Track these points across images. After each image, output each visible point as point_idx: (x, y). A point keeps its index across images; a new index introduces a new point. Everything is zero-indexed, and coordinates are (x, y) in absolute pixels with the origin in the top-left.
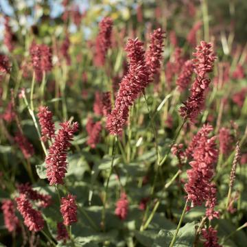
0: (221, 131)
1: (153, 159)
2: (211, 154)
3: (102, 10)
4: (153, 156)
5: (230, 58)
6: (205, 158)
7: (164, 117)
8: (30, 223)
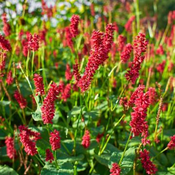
0: (149, 89)
1: (104, 109)
2: (146, 102)
3: (65, 6)
4: (104, 107)
5: (154, 40)
6: (143, 105)
7: (112, 81)
8: (29, 150)
